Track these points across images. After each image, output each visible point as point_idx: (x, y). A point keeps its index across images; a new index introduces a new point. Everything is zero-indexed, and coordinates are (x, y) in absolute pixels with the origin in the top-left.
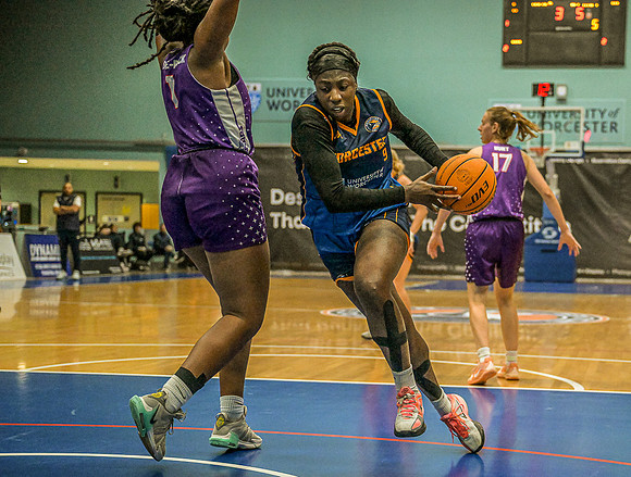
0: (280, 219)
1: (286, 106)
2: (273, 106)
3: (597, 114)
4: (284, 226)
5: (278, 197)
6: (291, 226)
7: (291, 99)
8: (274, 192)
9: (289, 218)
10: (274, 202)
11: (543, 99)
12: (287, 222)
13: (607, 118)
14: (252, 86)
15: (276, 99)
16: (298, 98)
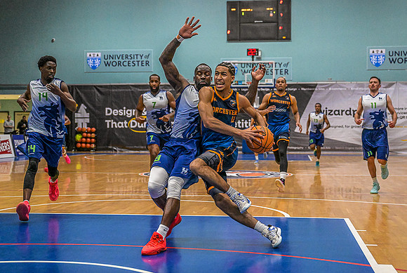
0: (110, 123)
1: (114, 64)
2: (107, 64)
3: (278, 65)
4: (112, 127)
5: (109, 112)
6: (116, 127)
7: (117, 60)
8: (107, 109)
9: (115, 123)
10: (107, 114)
11: (253, 57)
12: (114, 125)
13: (282, 67)
14: (96, 54)
15: (109, 60)
16: (120, 59)
